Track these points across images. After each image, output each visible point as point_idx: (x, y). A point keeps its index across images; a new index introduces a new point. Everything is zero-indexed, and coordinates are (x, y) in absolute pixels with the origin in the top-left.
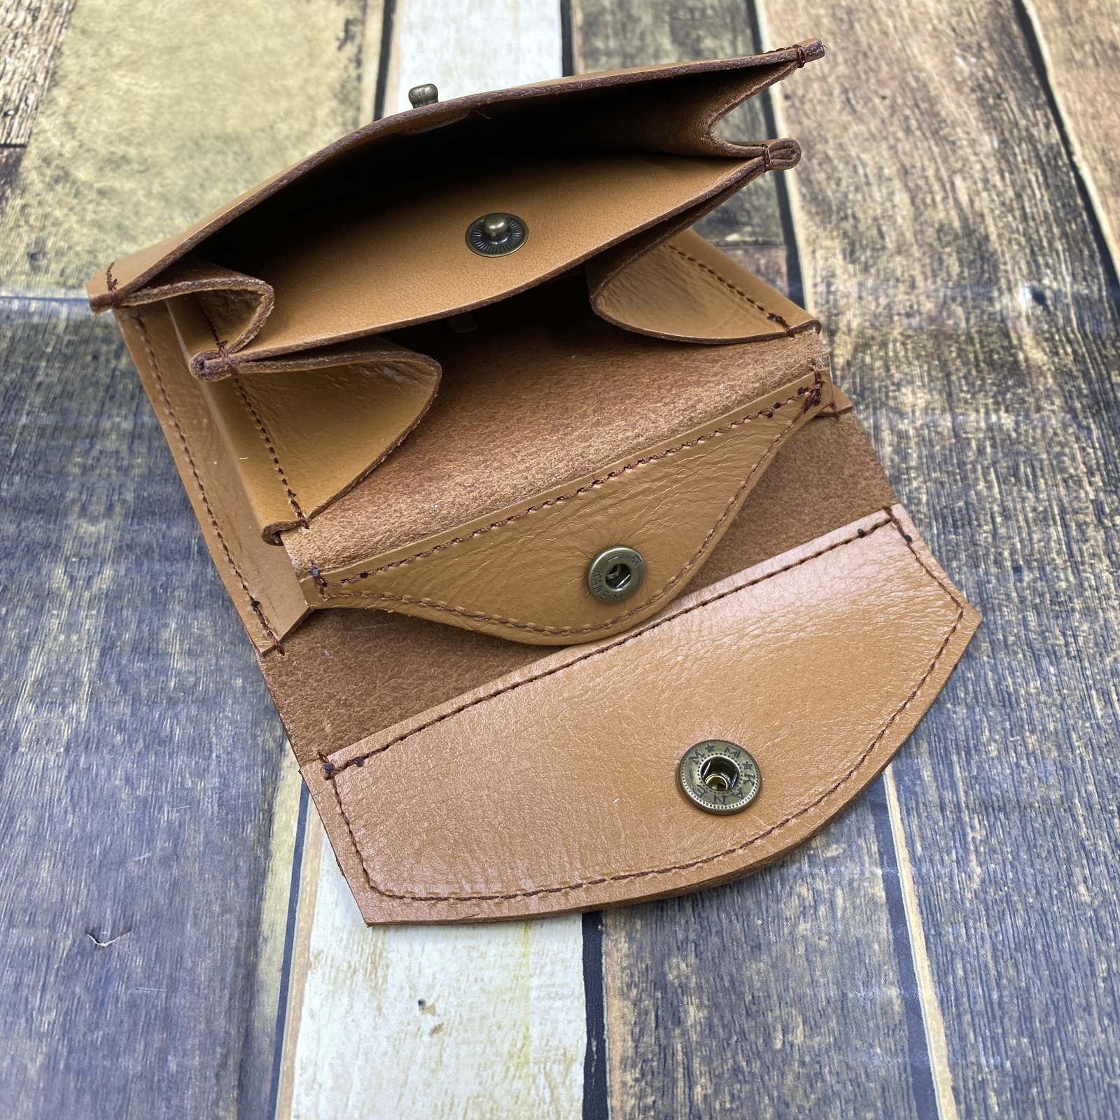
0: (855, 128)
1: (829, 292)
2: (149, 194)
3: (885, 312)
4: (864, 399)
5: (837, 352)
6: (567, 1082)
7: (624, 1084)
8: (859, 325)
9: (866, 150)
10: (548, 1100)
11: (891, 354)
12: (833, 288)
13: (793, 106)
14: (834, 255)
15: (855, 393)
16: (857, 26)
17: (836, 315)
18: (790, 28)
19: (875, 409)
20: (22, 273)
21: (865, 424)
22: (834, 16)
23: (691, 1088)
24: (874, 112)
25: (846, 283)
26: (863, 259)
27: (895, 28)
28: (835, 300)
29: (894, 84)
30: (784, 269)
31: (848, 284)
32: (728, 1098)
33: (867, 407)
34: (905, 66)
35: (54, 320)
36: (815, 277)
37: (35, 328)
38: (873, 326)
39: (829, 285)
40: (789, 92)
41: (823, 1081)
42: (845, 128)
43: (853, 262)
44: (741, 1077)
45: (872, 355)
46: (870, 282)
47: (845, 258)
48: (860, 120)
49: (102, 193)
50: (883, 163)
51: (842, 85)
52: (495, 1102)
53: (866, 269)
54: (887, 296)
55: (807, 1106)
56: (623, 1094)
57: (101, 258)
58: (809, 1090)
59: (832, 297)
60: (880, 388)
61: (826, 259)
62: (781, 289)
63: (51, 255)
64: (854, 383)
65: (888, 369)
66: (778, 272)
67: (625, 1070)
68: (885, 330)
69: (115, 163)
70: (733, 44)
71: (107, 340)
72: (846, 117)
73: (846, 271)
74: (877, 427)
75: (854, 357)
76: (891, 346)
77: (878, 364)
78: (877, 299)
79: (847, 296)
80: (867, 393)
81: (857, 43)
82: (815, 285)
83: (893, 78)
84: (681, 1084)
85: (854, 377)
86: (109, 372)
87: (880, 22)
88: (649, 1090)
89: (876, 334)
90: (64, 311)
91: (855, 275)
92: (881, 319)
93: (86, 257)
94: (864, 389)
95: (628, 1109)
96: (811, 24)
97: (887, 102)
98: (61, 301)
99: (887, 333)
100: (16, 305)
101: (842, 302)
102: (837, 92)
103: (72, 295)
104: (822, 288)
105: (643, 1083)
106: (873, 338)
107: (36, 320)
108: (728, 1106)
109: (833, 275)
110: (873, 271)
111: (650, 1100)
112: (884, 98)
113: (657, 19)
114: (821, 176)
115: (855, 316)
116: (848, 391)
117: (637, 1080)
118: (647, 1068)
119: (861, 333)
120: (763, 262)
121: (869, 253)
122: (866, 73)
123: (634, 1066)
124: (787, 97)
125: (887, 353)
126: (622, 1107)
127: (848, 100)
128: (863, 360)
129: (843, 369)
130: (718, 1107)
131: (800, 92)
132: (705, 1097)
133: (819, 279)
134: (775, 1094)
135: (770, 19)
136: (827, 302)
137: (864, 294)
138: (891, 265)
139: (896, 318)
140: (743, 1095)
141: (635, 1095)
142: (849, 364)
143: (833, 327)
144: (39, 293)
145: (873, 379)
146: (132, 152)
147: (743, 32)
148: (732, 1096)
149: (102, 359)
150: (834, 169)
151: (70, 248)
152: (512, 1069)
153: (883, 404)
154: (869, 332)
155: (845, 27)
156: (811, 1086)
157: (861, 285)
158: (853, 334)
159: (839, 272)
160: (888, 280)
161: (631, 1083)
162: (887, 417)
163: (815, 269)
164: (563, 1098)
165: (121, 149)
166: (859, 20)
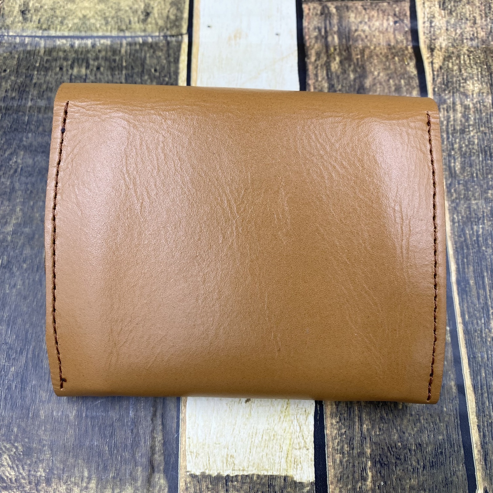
1: (431, 27)
3: (459, 38)
4: (448, 88)
5: (435, 61)
6: (307, 423)
7: (332, 424)
8: (446, 45)
10: (298, 430)
11: (462, 62)
12: (433, 25)
14: (434, 5)
15: (444, 84)
17: (434, 40)
19: (453, 93)
20: (19, 22)
21: (448, 101)
23: (361, 426)
25: (440, 22)
26: (449, 7)
28: (434, 31)
30: (408, 13)
31: (441, 22)
32: (378, 430)
33: (449, 92)
35: (38, 48)
36: (424, 18)
37: (29, 52)
38: (453, 46)
39: (431, 22)
41: (420, 422)
43: (444, 9)
44: (383, 421)
45: (452, 63)
46: (453, 21)
47: (440, 7)
52: (275, 432)
53: (451, 13)
54: (461, 28)
55: (413, 433)
56: (331, 428)
57: (58, 13)
58: (413, 426)
59: (432, 29)
60: (456, 81)
61: (430, 8)
62: (406, 25)
63: (32, 11)
64: (443, 79)
65: (460, 71)
66: (405, 15)
67: (332, 418)
68: (459, 48)
71: (66, 59)
73: (440, 14)
74: (454, 103)
75: (443, 64)
76: (462, 57)
77: (456, 68)
78: (455, 30)
79: (440, 29)
80: (450, 84)
82: (424, 23)
84: (357, 424)
85: (443, 75)
86: (69, 77)
88: (343, 427)
89: (455, 50)
90: (42, 43)
91: (445, 17)
92: (457, 42)
93: (51, 13)
94: (448, 82)
95: (334, 435)
98: (41, 37)
99: (460, 50)
100: (18, 40)
101: (438, 32)
103: (46, 34)
104: (428, 24)
105: (340, 424)
106: (453, 53)
107: (29, 48)
108: (378, 433)
109: (434, 17)
110: (454, 14)
111: (343, 431)
115: (444, 40)
116: (440, 83)
117: (337, 422)
118: (342, 417)
119: (447, 50)
120: (397, 9)
121: (452, 4)
123: (336, 416)
125: (460, 62)
126: (331, 434)
128: (448, 66)
129: (438, 71)
130: (373, 434)
132: (368, 430)
133: (426, 19)
134: (399, 428)
136: (430, 32)
137: (449, 28)
138: (464, 10)
139: (465, 41)
140: (384, 429)
141: (337, 429)
142: (441, 68)
143: (432, 47)
144: (29, 33)
145: (453, 77)
148: (380, 429)
149: (64, 69)
151: (41, 7)
152: (282, 417)
153: (458, 90)
154: (451, 49)
156: (415, 424)
157: (448, 22)
158: (443, 50)
159: (436, 15)
160: (462, 19)
161: (335, 423)
162: (460, 97)
163: (424, 13)
164: (305, 430)
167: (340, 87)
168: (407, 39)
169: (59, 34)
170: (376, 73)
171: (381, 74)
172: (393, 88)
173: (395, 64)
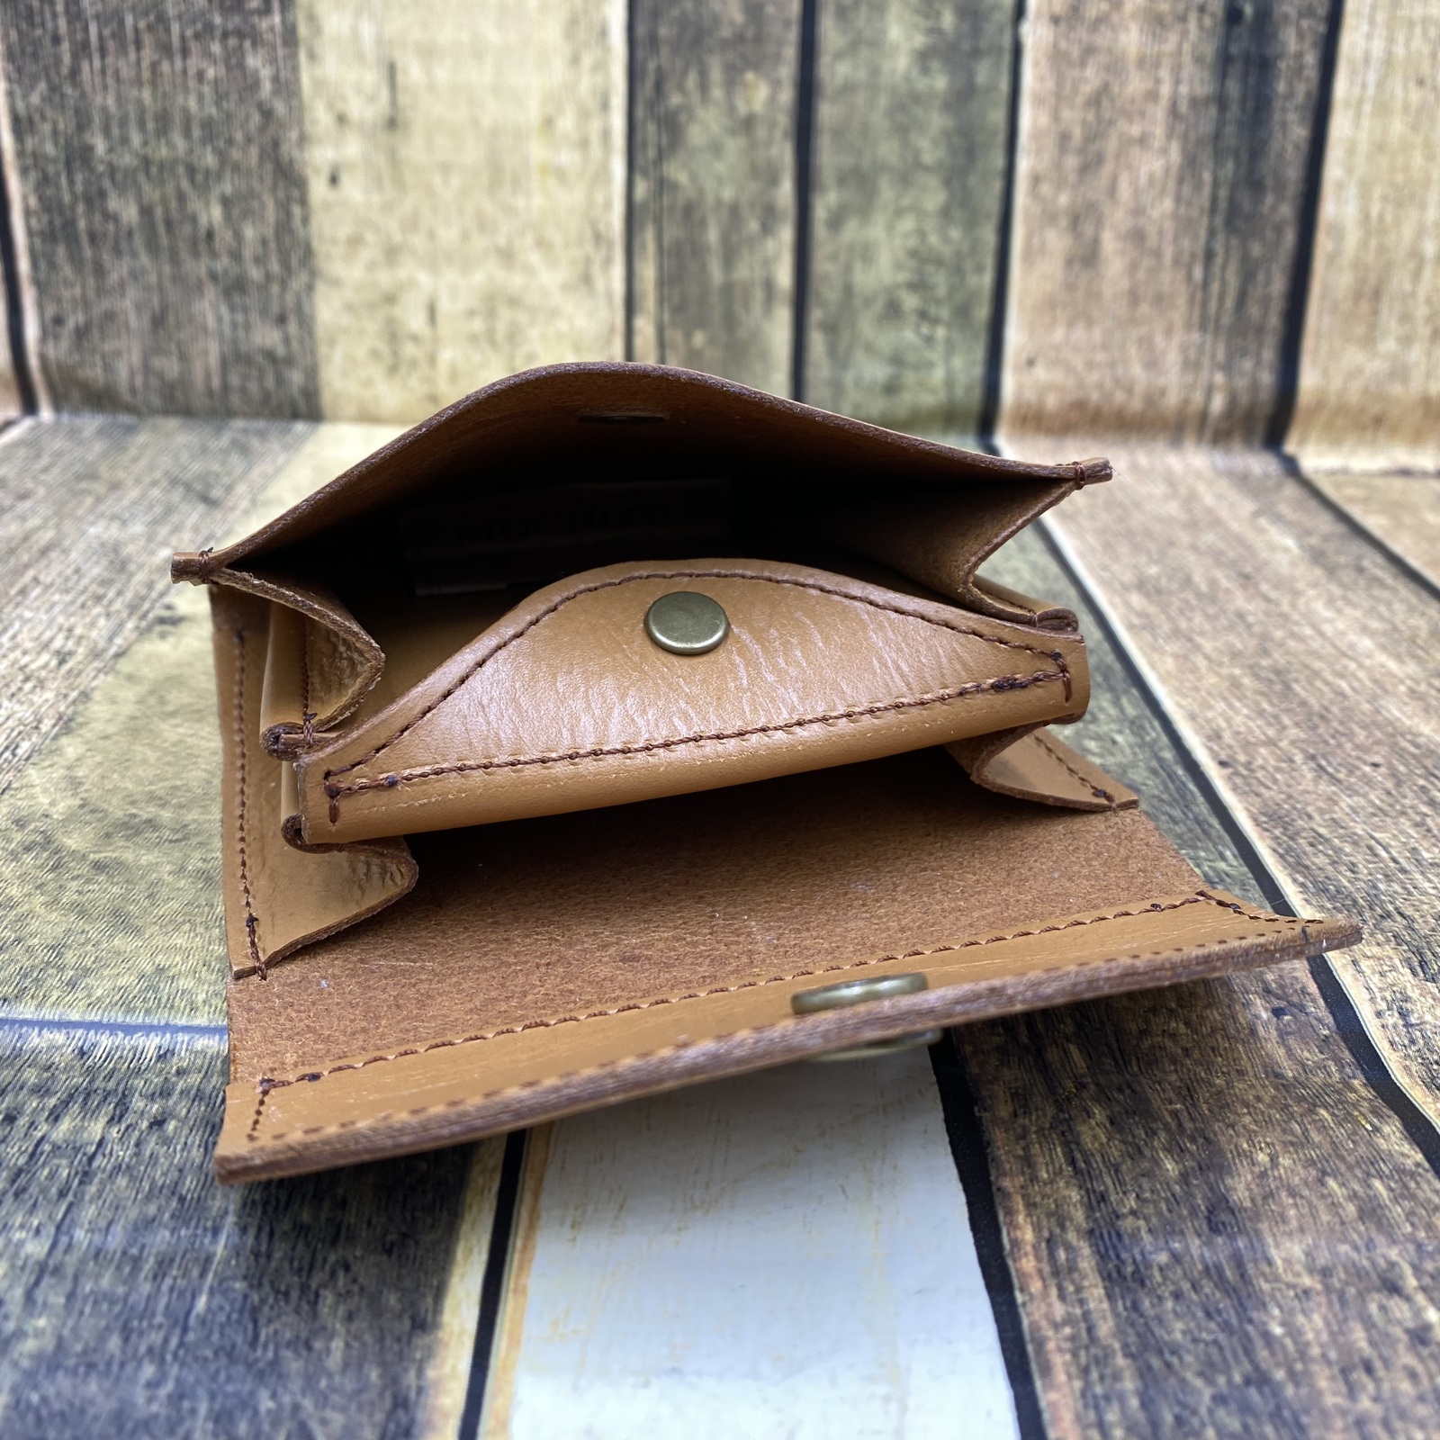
0: (1346, 802)
1: (1407, 1025)
9: (1378, 828)
12: (1413, 1020)
13: (1237, 773)
14: (1394, 969)
16: (1297, 687)
18: (1197, 689)
22: (1256, 676)
24: (1369, 782)
27: (1353, 689)
28: (1426, 1038)
29: (1384, 750)
30: (1313, 988)
34: (1390, 729)
36: (1372, 1000)
40: (1223, 757)
42: (1332, 800)
43: (1432, 980)
47: (1414, 973)
48: (1351, 791)
50: (1413, 843)
51: (1303, 751)
57: (70, 957)
62: (1320, 1020)
70: (1116, 702)
71: (41, 1090)
72: (1325, 787)
82: (1379, 1014)
83: (1378, 743)
86: (29, 1146)
87: (1327, 683)
96: (1226, 684)
97: (1383, 770)
102: (1299, 758)
109: (1407, 999)
112: (1375, 765)
114: (1321, 860)
122: (1333, 737)
124: (1223, 764)
127: (1320, 766)
131: (1242, 758)
133: (1382, 1005)
135: (1163, 679)
136: (1413, 1042)
146: (166, 815)
147: (1126, 692)
149: (22, 1121)
150: (1338, 851)
155: (1278, 687)
159: (1414, 994)
163: (1368, 989)
165: (148, 811)
166: (1296, 681)
168: (1338, 1061)
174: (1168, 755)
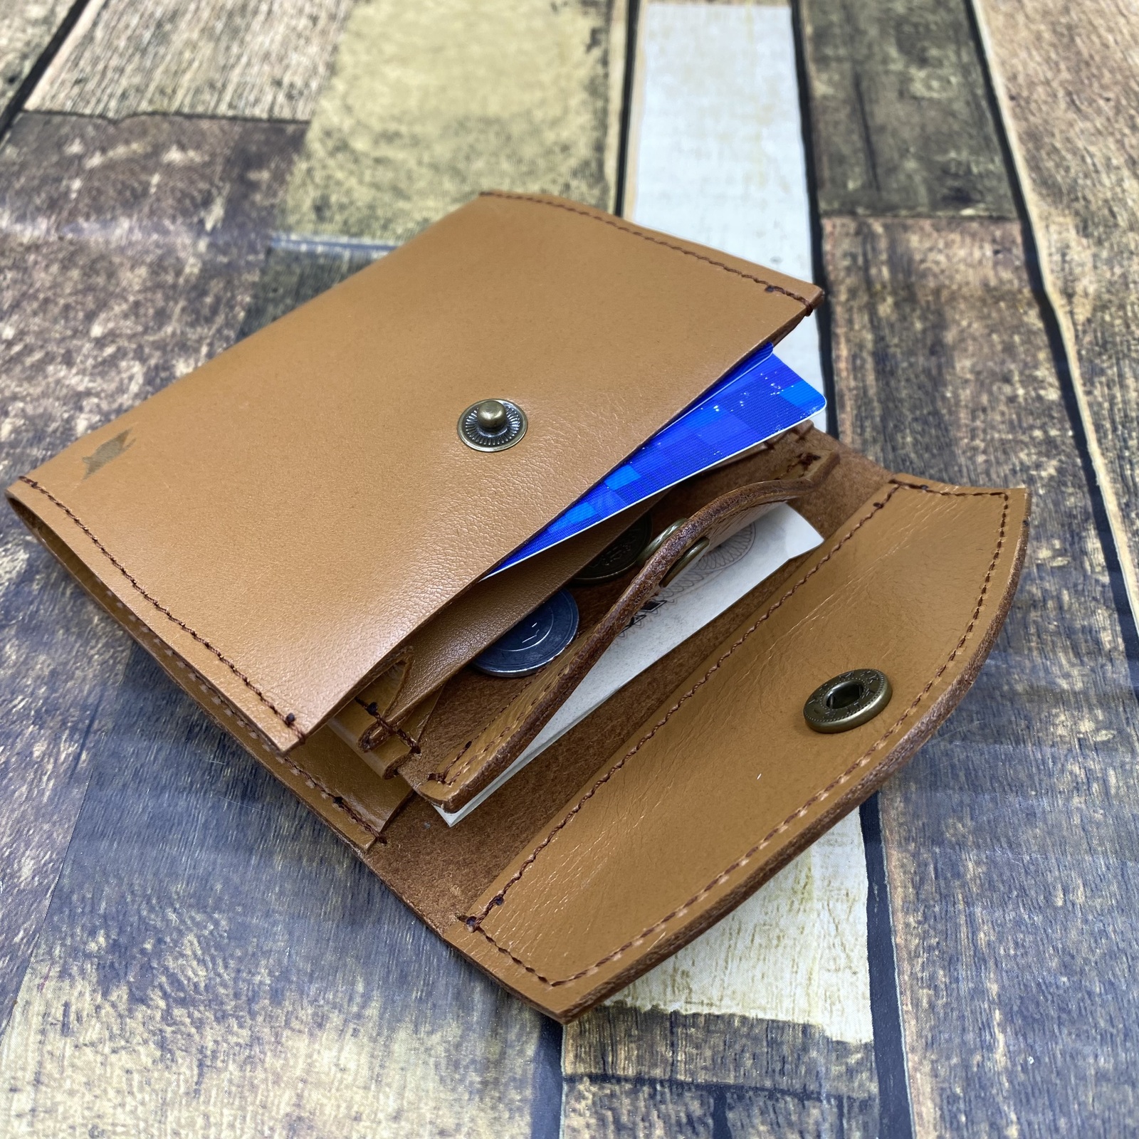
0: (1081, 125)
1: (1064, 261)
2: (420, 163)
3: (1121, 281)
4: (1106, 350)
5: (1076, 310)
6: (851, 919)
7: (907, 925)
8: (1096, 290)
9: (1092, 143)
10: (833, 933)
11: (1130, 314)
12: (1068, 258)
13: (1019, 105)
14: (1067, 230)
15: (1097, 344)
16: (1078, 40)
17: (1073, 281)
18: (1012, 41)
19: (1118, 359)
20: (310, 221)
21: (1109, 372)
22: (1054, 31)
23: (973, 933)
24: (1099, 111)
25: (1081, 252)
26: (1096, 234)
27: (1116, 42)
28: (1071, 269)
29: (1117, 89)
30: (1019, 240)
31: (1083, 255)
32: (1011, 945)
33: (1110, 357)
34: (1128, 73)
35: (337, 263)
36: (1049, 247)
37: (322, 268)
38: (1109, 291)
39: (1064, 255)
40: (1014, 92)
41: (1107, 937)
42: (1071, 125)
43: (1087, 236)
44: (1023, 928)
45: (1111, 315)
46: (1105, 254)
47: (1078, 232)
48: (1086, 117)
49: (378, 161)
50: (1111, 155)
51: (1065, 89)
52: (781, 931)
53: (1099, 242)
54: (1122, 266)
55: (1093, 959)
56: (906, 934)
57: (380, 212)
58: (1093, 945)
59: (1067, 266)
60: (1122, 343)
61: (1060, 233)
62: (1017, 258)
63: (335, 208)
64: (1096, 337)
65: (1128, 326)
66: (1014, 242)
67: (907, 913)
68: (1121, 295)
69: (390, 137)
70: (958, 54)
72: (1071, 115)
73: (1079, 243)
74: (1121, 375)
75: (1094, 315)
76: (1129, 308)
77: (1118, 322)
78: (1112, 269)
79: (1082, 265)
80: (1109, 346)
81: (1079, 53)
82: (1050, 255)
83: (1116, 83)
84: (964, 929)
85: (1095, 331)
87: (1100, 37)
88: (932, 932)
89: (1113, 298)
90: (347, 254)
91: (1089, 247)
92: (1117, 286)
93: (366, 212)
94: (1105, 343)
95: (913, 947)
96: (1032, 37)
97: (1112, 103)
98: (345, 246)
99: (1124, 298)
100: (304, 248)
101: (1078, 270)
102: (1061, 93)
103: (355, 241)
104: (1057, 258)
105: (926, 926)
106: (1110, 301)
107: (322, 261)
108: (1012, 952)
109: (1068, 247)
110: (1107, 244)
111: (934, 941)
112: (1108, 100)
113: (883, 32)
114: (1050, 164)
115: (1091, 282)
116: (1091, 343)
117: (919, 923)
118: (929, 913)
119: (1098, 297)
120: (998, 233)
121: (1101, 229)
122: (1088, 78)
123: (916, 910)
124: (1012, 98)
125: (1126, 314)
126: (906, 946)
127: (1073, 102)
128: (1103, 319)
129: (1083, 325)
130: (1002, 952)
131: (1025, 93)
132: (989, 944)
133: (1053, 250)
134: (1060, 946)
135: (992, 34)
136: (1063, 269)
137: (1099, 264)
138: (1124, 240)
139: (1132, 286)
140: (1027, 944)
141: (918, 935)
142: (1089, 321)
143: (1070, 291)
144: (325, 238)
145: (1114, 335)
146: (404, 129)
147: (967, 44)
148: (1016, 944)
150: (1063, 158)
151: (351, 203)
152: (796, 903)
153: (1125, 356)
154: (1106, 297)
155: (1065, 40)
156: (1096, 941)
157: (1095, 256)
158: (1091, 297)
159: (1073, 244)
160: (1122, 252)
161: (913, 924)
162: (1131, 367)
163: (1049, 241)
164: (847, 932)
165: (393, 127)
166: (1080, 35)
167: (896, 341)
168: (1020, 279)
169: (378, 242)
170: (964, 323)
171: (975, 325)
172: (999, 347)
173: (999, 310)
174: (980, 91)
